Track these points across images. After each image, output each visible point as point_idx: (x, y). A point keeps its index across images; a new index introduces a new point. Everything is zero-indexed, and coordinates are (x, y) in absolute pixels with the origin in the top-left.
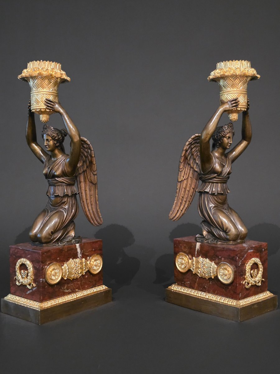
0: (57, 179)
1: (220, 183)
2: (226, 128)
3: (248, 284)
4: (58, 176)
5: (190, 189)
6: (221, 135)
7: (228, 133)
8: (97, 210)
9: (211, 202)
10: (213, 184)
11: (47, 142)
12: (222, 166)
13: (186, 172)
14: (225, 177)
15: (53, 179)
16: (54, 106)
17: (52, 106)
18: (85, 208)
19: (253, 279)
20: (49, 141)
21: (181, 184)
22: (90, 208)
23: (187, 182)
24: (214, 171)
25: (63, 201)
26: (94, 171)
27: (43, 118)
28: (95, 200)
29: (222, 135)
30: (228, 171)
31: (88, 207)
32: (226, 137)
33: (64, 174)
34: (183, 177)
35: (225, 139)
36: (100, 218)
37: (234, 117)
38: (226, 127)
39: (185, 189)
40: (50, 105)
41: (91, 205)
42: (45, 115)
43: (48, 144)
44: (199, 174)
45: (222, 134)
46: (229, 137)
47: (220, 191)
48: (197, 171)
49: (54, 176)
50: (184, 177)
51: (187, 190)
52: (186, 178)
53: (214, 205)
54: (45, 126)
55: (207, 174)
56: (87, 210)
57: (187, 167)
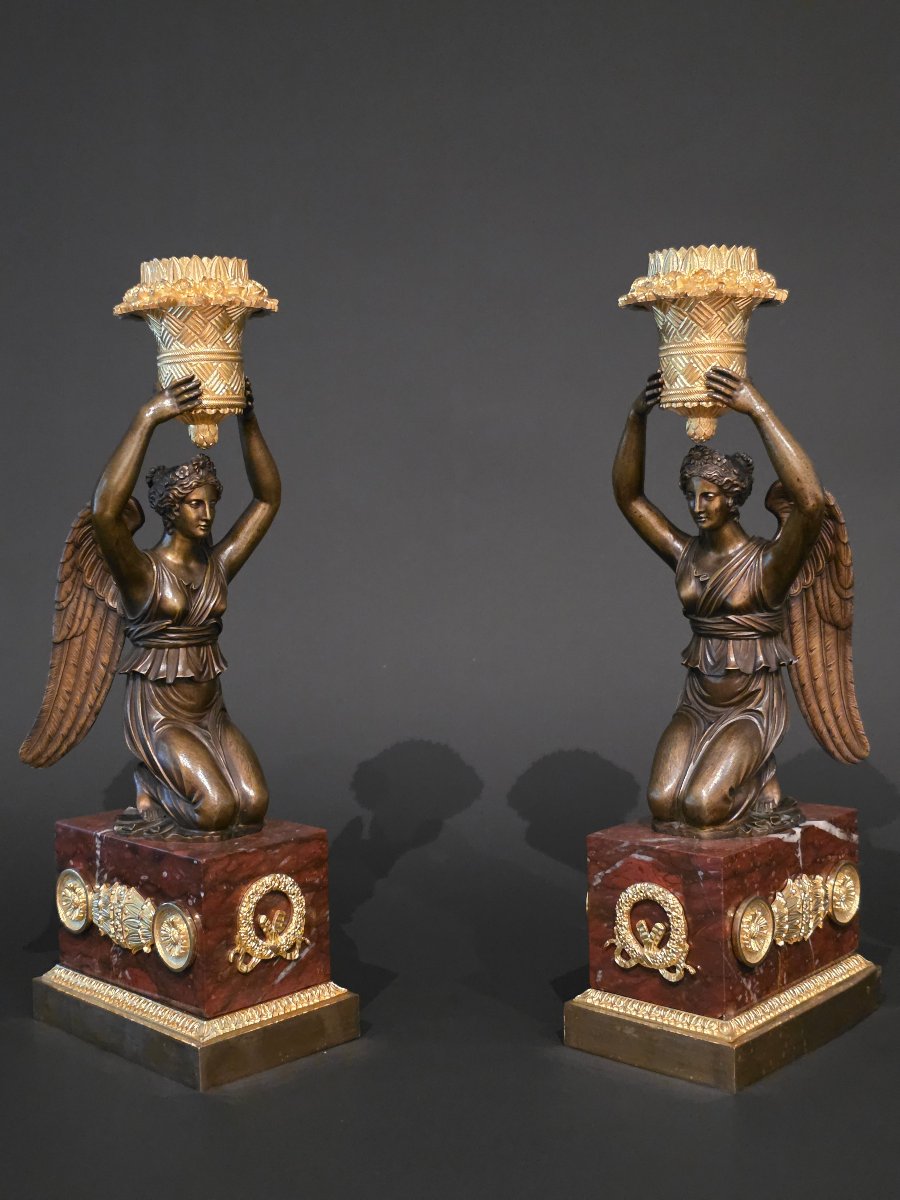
0: (731, 617)
1: (186, 646)
2: (187, 474)
3: (248, 957)
4: (738, 611)
5: (94, 667)
6: (171, 496)
7: (194, 488)
8: (850, 710)
9: (157, 708)
10: (160, 651)
11: (705, 502)
12: (189, 593)
13: (79, 614)
14: (201, 625)
15: (719, 619)
16: (736, 393)
17: (728, 392)
18: (808, 706)
19: (270, 943)
20: (710, 500)
21: (62, 650)
22: (825, 705)
23: (84, 643)
24: (159, 611)
25: (752, 689)
26: (846, 589)
27: (701, 428)
28: (845, 679)
29: (173, 494)
30: (212, 604)
31: (819, 703)
32: (189, 502)
33: (755, 604)
34: (70, 629)
35: (188, 508)
36: (857, 736)
37: (202, 434)
38: (185, 471)
39: (78, 666)
40: (723, 389)
41: (831, 695)
42: (704, 420)
43: (706, 507)
44: (122, 619)
45: (176, 492)
46: (200, 502)
47: (184, 672)
48: (115, 610)
49: (725, 609)
50: (74, 630)
51: (84, 670)
52: (80, 632)
53: (163, 718)
54: (699, 451)
55: (142, 619)
56: (817, 710)
57: (84, 598)
